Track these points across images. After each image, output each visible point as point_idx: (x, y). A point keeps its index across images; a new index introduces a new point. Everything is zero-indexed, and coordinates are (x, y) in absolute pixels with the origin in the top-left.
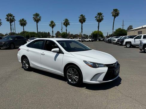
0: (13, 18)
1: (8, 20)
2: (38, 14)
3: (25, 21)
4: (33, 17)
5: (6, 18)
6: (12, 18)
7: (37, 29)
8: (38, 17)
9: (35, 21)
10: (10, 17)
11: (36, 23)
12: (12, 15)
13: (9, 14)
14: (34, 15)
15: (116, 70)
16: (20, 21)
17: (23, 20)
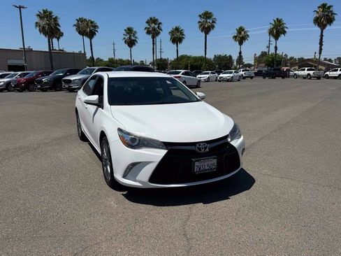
0: (158, 27)
1: (148, 33)
2: (210, 13)
3: (182, 33)
5: (146, 28)
6: (156, 26)
7: (206, 48)
8: (208, 21)
9: (202, 31)
10: (153, 25)
11: (203, 34)
12: (157, 20)
13: (151, 19)
14: (200, 16)
15: (198, 161)
16: (172, 33)
17: (177, 29)
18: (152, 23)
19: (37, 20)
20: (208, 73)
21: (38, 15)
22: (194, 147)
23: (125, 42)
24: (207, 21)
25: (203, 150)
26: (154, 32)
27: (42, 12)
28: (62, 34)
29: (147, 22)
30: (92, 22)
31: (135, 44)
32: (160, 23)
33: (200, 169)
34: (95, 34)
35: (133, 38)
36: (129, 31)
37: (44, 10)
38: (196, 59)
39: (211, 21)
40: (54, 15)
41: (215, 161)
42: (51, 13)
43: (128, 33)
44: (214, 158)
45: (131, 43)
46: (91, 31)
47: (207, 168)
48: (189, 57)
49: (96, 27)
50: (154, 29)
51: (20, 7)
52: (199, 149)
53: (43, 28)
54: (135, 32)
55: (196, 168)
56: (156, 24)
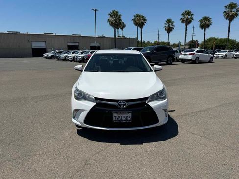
0: (191, 18)
1: (183, 22)
2: (235, 4)
3: (209, 21)
4: (225, 10)
5: (181, 19)
6: (189, 17)
8: (233, 10)
9: (227, 18)
10: (187, 16)
11: (228, 21)
12: (190, 12)
13: (186, 12)
14: (226, 7)
15: (116, 113)
16: (201, 21)
17: (205, 18)
18: (186, 15)
19: (109, 17)
20: (226, 52)
21: (109, 14)
22: (116, 103)
23: (165, 29)
24: (231, 11)
25: (122, 106)
26: (187, 21)
27: (112, 12)
28: (125, 26)
29: (183, 14)
30: (143, 17)
31: (172, 30)
32: (193, 14)
33: (117, 119)
34: (144, 25)
35: (171, 26)
36: (169, 21)
37: (113, 11)
38: (222, 40)
39: (235, 10)
40: (119, 13)
41: (130, 115)
42: (117, 12)
43: (168, 23)
44: (129, 113)
45: (169, 30)
46: (142, 23)
47: (123, 119)
48: (216, 39)
49: (145, 20)
50: (187, 19)
51: (95, 10)
52: (120, 105)
53: (112, 22)
54: (173, 22)
55: (114, 118)
56: (189, 15)
